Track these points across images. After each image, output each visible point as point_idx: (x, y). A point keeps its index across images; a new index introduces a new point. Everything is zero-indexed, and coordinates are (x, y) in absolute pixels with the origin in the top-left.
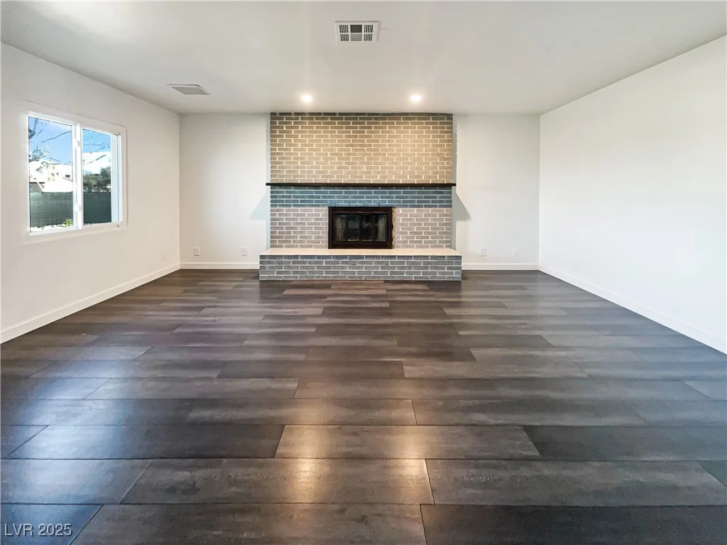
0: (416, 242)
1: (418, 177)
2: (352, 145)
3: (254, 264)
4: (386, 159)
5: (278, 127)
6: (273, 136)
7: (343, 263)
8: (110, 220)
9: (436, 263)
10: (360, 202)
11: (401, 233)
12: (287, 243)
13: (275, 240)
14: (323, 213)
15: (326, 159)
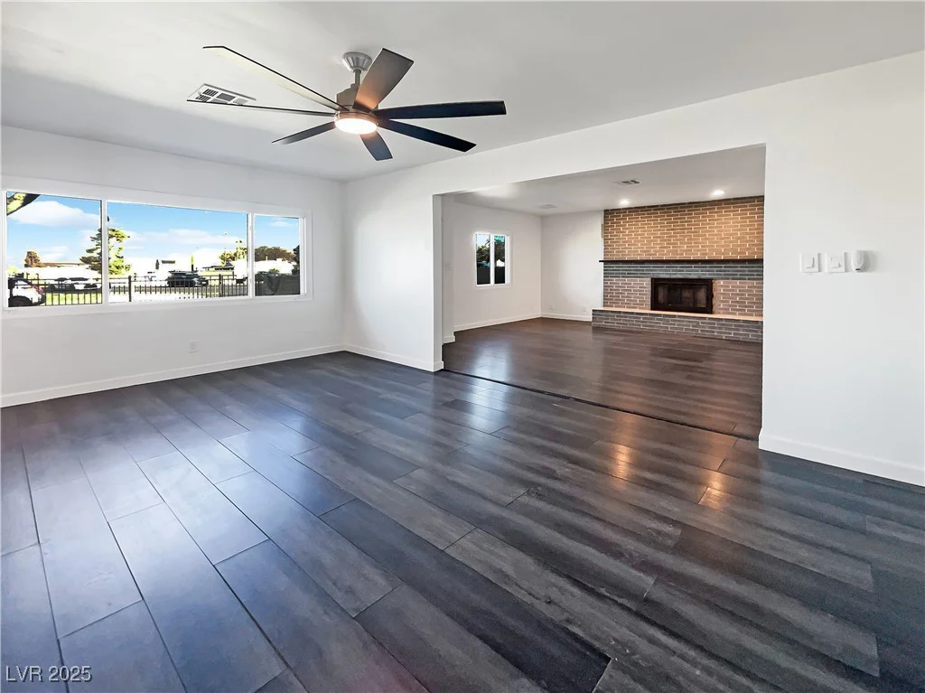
0: (737, 310)
1: (740, 253)
2: (672, 230)
3: (589, 318)
4: (707, 239)
5: (610, 220)
6: (605, 228)
7: (658, 319)
8: (504, 282)
9: (747, 326)
10: (682, 274)
11: (723, 302)
12: (616, 304)
13: (606, 302)
14: (647, 283)
15: (650, 242)
